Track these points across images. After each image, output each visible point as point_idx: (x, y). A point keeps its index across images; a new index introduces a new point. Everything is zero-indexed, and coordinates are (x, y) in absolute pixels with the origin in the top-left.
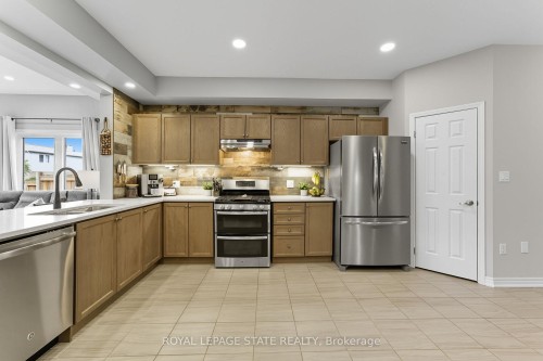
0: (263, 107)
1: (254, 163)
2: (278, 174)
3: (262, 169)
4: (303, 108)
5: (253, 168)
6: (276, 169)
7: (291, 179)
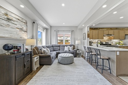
0: (109, 28)
1: (107, 39)
2: (111, 41)
3: (109, 40)
4: (117, 28)
5: (107, 40)
6: (111, 40)
7: (114, 42)
